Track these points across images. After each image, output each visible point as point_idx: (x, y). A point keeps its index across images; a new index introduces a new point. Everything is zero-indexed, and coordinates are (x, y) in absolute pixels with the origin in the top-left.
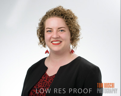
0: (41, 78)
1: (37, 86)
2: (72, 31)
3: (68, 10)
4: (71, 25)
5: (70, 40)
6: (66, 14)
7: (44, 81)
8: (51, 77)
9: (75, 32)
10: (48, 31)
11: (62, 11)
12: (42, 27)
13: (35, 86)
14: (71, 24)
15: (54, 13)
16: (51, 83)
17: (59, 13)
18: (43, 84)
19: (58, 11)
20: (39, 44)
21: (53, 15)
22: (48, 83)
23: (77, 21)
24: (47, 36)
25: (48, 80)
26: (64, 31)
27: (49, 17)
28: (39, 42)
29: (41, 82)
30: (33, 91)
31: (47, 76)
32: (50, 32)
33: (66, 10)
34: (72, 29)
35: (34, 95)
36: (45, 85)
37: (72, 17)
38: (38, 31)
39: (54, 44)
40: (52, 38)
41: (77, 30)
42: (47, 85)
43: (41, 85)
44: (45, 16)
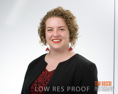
0: (41, 73)
1: (38, 81)
2: (71, 30)
3: (67, 10)
4: (70, 25)
6: (65, 14)
7: (44, 76)
9: (74, 31)
10: (49, 30)
11: (62, 11)
12: (43, 27)
14: (70, 23)
15: (54, 13)
16: (50, 77)
17: (59, 13)
20: (40, 42)
21: (53, 15)
22: (48, 78)
23: (76, 21)
24: (48, 34)
25: (47, 75)
26: (64, 30)
27: (50, 17)
28: (40, 40)
29: (41, 77)
30: (33, 85)
31: (47, 71)
32: (50, 31)
33: (65, 10)
34: (71, 28)
35: (34, 89)
36: (44, 80)
38: (39, 30)
39: (54, 42)
40: (52, 37)
41: (75, 29)
42: (47, 80)
43: (41, 80)
44: (46, 16)
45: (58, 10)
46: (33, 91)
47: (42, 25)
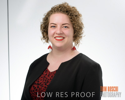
0: (42, 74)
1: (39, 81)
2: (75, 28)
3: (73, 7)
4: (75, 23)
5: (73, 37)
6: (71, 11)
7: (45, 77)
8: (52, 73)
10: (52, 27)
11: (68, 7)
12: (46, 22)
13: (36, 82)
14: (75, 21)
15: (59, 9)
16: (52, 78)
17: (64, 9)
18: (44, 79)
19: (64, 7)
20: (42, 39)
21: (58, 11)
22: (49, 78)
23: (81, 19)
24: (51, 31)
25: (49, 76)
26: (68, 27)
27: (54, 12)
28: (42, 37)
29: (42, 78)
30: (34, 86)
31: (48, 71)
32: (54, 28)
33: (71, 7)
34: (75, 26)
35: (34, 90)
36: (45, 81)
37: (76, 15)
38: (41, 26)
39: (57, 40)
40: (55, 34)
41: (80, 28)
42: (48, 81)
43: (42, 80)
44: (50, 11)
45: (64, 6)
46: (34, 92)
47: (45, 20)
